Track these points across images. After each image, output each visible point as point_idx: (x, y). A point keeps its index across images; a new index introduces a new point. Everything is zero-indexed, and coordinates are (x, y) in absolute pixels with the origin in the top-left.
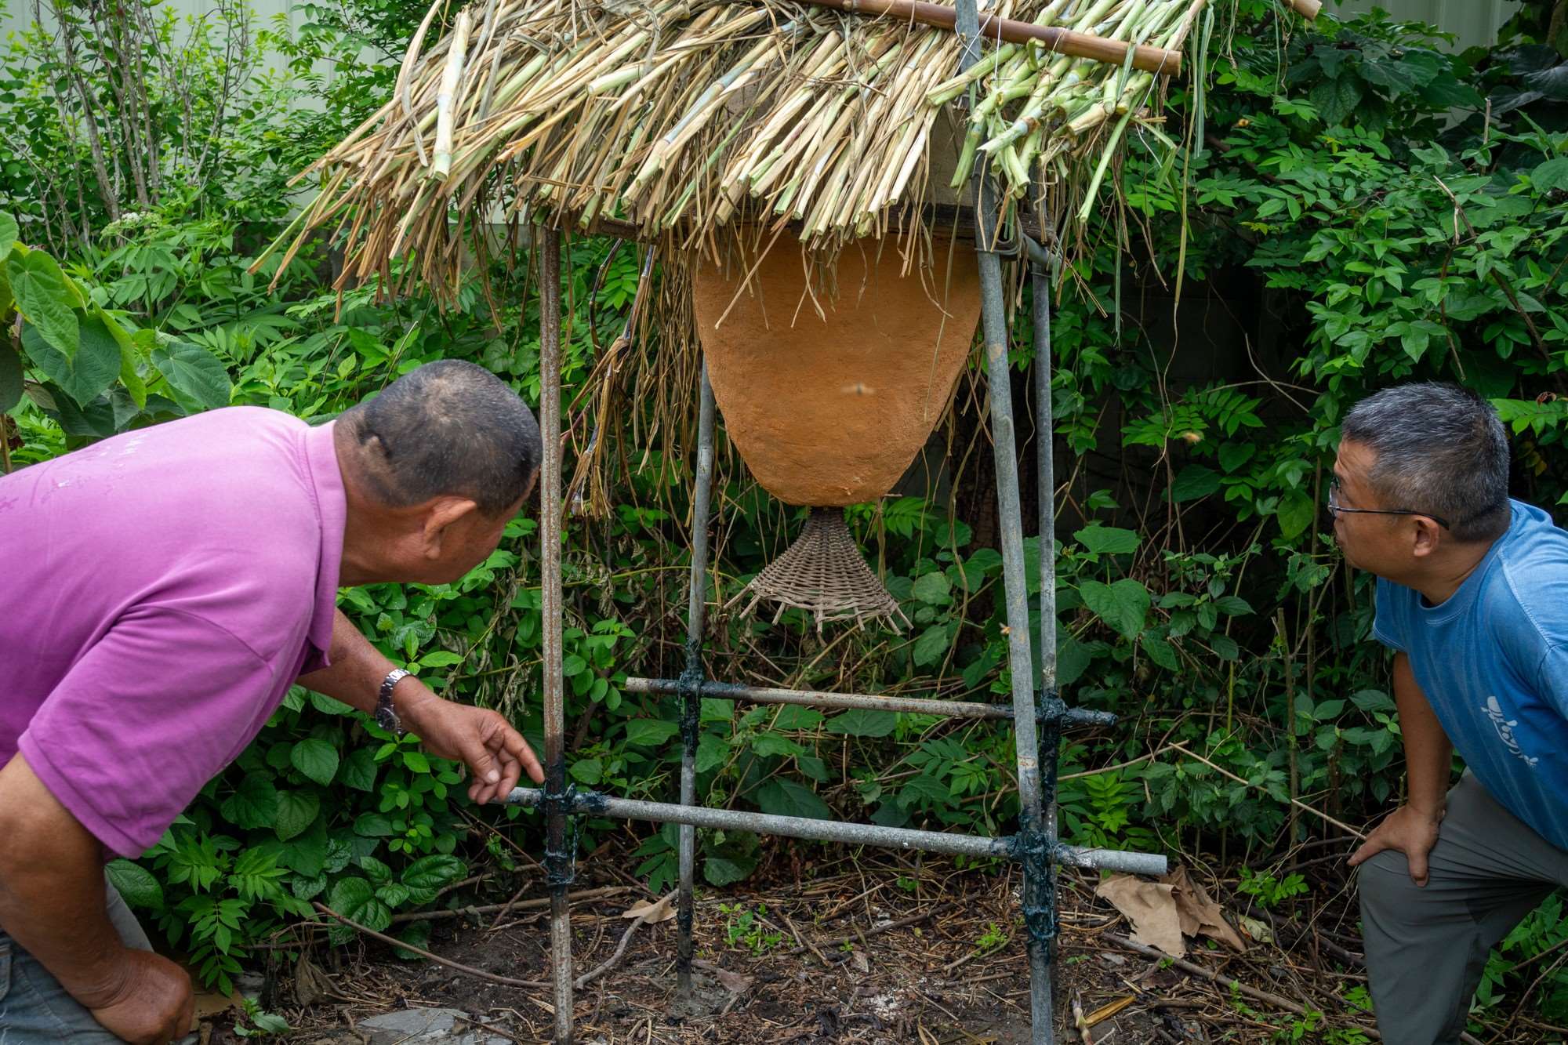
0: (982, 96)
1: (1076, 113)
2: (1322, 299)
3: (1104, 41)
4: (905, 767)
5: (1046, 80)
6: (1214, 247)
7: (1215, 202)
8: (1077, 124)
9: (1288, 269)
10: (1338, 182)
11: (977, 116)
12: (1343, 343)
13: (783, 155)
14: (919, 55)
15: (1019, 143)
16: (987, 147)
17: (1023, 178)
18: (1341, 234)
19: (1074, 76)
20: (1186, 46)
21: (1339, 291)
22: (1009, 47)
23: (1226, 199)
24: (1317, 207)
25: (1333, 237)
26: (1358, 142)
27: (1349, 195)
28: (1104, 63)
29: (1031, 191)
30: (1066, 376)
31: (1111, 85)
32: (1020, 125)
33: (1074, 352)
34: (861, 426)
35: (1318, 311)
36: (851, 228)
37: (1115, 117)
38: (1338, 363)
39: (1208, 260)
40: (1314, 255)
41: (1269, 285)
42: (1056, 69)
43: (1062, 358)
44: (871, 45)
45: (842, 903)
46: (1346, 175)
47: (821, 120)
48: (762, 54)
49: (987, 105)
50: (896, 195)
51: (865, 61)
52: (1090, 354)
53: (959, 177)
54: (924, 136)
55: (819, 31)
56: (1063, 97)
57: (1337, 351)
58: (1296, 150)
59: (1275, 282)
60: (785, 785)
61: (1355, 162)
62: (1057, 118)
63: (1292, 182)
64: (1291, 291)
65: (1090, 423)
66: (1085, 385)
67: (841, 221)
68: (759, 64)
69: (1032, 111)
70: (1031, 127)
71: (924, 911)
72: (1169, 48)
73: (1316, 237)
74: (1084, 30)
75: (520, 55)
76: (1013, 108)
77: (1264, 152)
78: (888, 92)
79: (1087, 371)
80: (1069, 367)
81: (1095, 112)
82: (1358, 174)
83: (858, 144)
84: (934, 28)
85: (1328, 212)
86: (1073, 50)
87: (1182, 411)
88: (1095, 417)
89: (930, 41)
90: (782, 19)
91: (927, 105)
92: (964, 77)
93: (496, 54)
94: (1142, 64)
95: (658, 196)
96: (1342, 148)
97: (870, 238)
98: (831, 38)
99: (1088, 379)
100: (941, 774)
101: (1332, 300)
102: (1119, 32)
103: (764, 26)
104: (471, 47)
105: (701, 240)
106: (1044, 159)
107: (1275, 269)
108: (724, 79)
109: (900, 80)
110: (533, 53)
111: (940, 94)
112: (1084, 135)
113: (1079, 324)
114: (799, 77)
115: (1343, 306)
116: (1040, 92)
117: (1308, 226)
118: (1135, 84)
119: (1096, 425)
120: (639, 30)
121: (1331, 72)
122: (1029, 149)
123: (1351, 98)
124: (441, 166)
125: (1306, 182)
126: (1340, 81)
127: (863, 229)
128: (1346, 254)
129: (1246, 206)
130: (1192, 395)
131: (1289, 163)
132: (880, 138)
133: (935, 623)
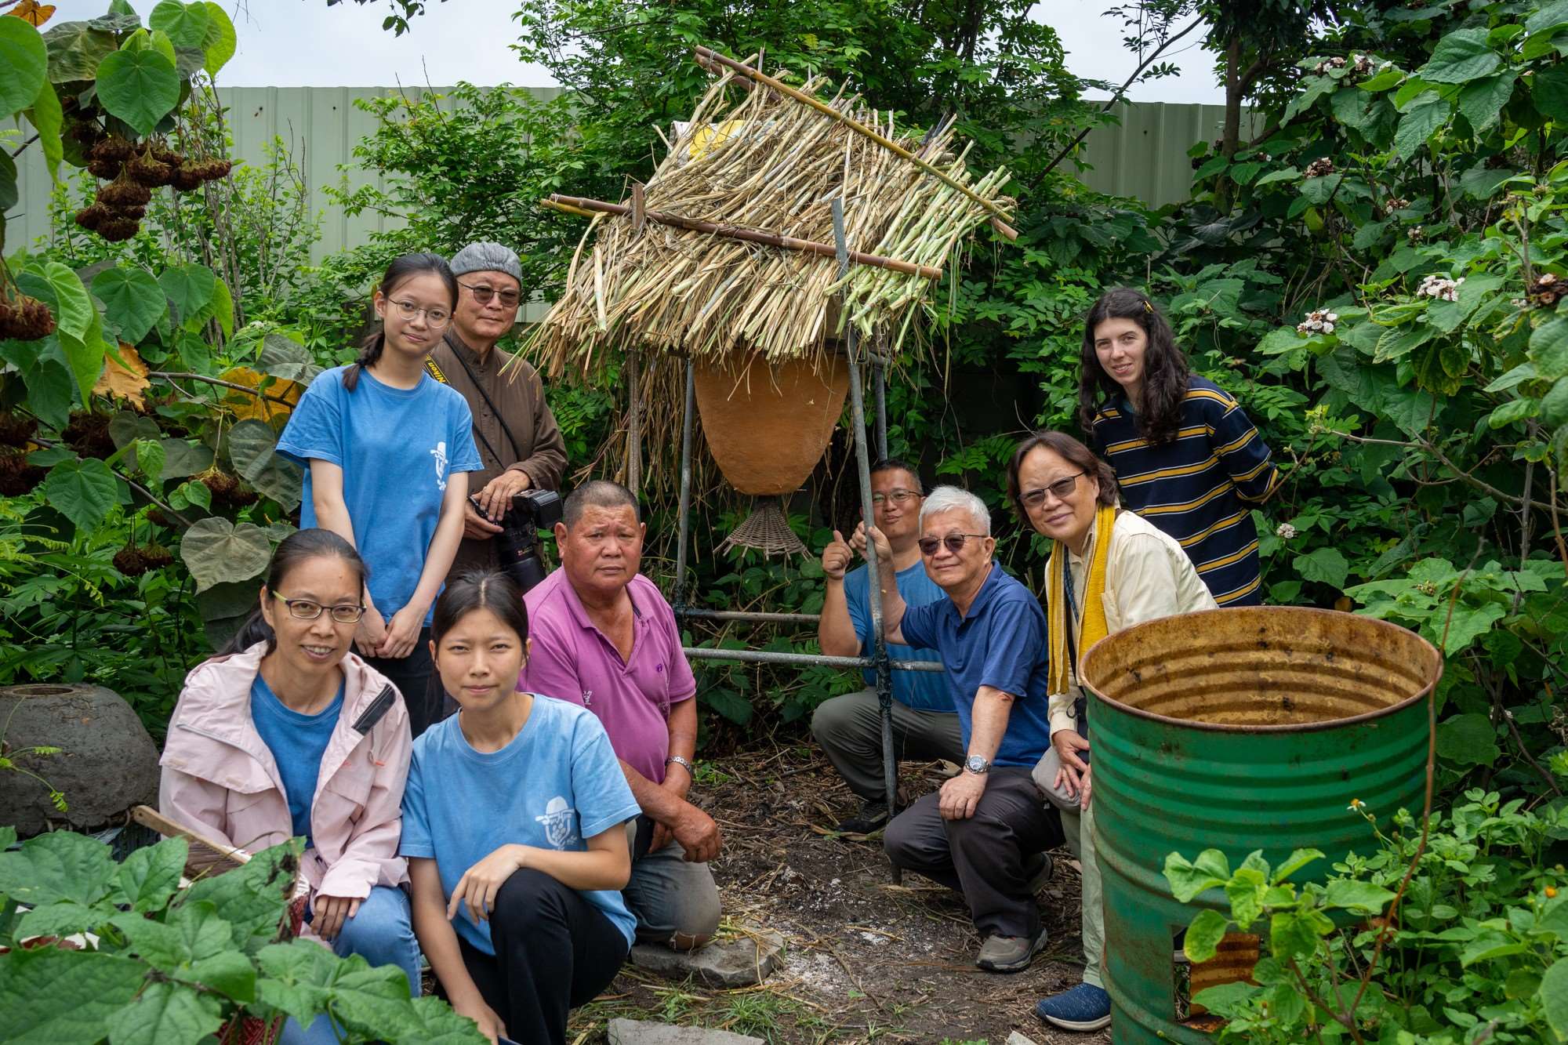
0: (849, 292)
1: (893, 300)
2: (1048, 380)
3: (904, 263)
4: (799, 683)
5: (879, 283)
6: (991, 344)
7: (987, 319)
8: (893, 306)
9: (1032, 360)
10: (1060, 306)
11: (848, 303)
12: (1059, 405)
13: (758, 321)
14: (819, 269)
15: (867, 315)
16: (853, 318)
17: (870, 333)
18: (1060, 339)
19: (892, 280)
20: (946, 266)
21: (1058, 373)
22: (861, 266)
23: (994, 316)
24: (1047, 322)
25: (1055, 341)
26: (1077, 279)
27: (1065, 315)
28: (906, 275)
29: (874, 338)
30: (896, 429)
31: (909, 285)
32: (867, 307)
33: (902, 413)
34: (787, 451)
35: (1045, 386)
36: (791, 354)
37: (912, 300)
38: (1056, 417)
39: (988, 352)
40: (1044, 352)
41: (1020, 370)
42: (884, 277)
43: (895, 417)
44: (795, 264)
45: (764, 763)
46: (1065, 302)
47: (775, 303)
48: (744, 270)
49: (852, 297)
50: (812, 339)
51: (793, 273)
52: (912, 415)
53: (839, 329)
54: (823, 311)
55: (770, 257)
56: (886, 293)
57: (1058, 410)
58: (1039, 286)
59: (1025, 368)
60: (724, 691)
61: (1072, 293)
62: (884, 304)
63: (1032, 307)
64: (1032, 373)
65: (915, 461)
66: (910, 435)
67: (786, 351)
68: (743, 275)
69: (872, 300)
70: (873, 307)
71: (815, 764)
72: (936, 267)
73: (1046, 341)
74: (896, 258)
75: (628, 270)
76: (863, 298)
77: (1018, 286)
78: (805, 288)
79: (912, 425)
80: (899, 423)
81: (902, 299)
82: (1071, 301)
83: (793, 312)
84: (826, 256)
85: (1052, 325)
86: (891, 268)
87: (973, 451)
88: (917, 456)
89: (824, 262)
90: (753, 252)
91: (824, 296)
92: (841, 282)
93: (618, 268)
94: (924, 275)
95: (699, 339)
96: (1065, 284)
97: (799, 359)
98: (776, 261)
99: (912, 431)
100: (823, 683)
101: (1054, 380)
102: (914, 257)
103: (744, 256)
104: (604, 264)
105: (722, 361)
106: (879, 322)
107: (1025, 360)
108: (727, 282)
109: (811, 281)
110: (634, 269)
111: (830, 290)
112: (897, 310)
113: (905, 394)
114: (762, 282)
115: (1060, 383)
116: (876, 289)
117: (1042, 334)
118: (921, 285)
119: (918, 462)
120: (684, 257)
121: (1061, 233)
122: (872, 319)
123: (1075, 249)
124: (603, 327)
125: (1041, 307)
126: (1068, 237)
127: (797, 355)
128: (1063, 351)
129: (1007, 320)
130: (980, 441)
131: (1034, 293)
132: (803, 312)
133: (815, 590)
